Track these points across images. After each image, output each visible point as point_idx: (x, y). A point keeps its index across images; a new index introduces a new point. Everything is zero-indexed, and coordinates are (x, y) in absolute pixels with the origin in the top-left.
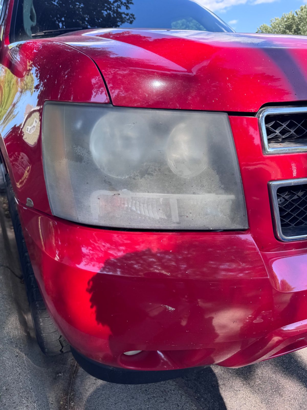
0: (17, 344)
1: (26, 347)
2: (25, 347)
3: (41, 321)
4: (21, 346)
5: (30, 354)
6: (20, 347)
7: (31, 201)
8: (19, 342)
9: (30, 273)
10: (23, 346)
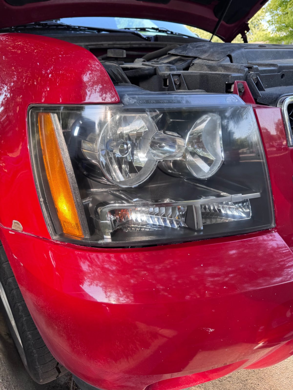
0: (3, 377)
1: (14, 377)
2: (12, 378)
3: (35, 353)
4: (8, 378)
5: (20, 385)
6: (7, 380)
7: (18, 224)
8: (5, 374)
9: (17, 302)
10: (11, 378)
